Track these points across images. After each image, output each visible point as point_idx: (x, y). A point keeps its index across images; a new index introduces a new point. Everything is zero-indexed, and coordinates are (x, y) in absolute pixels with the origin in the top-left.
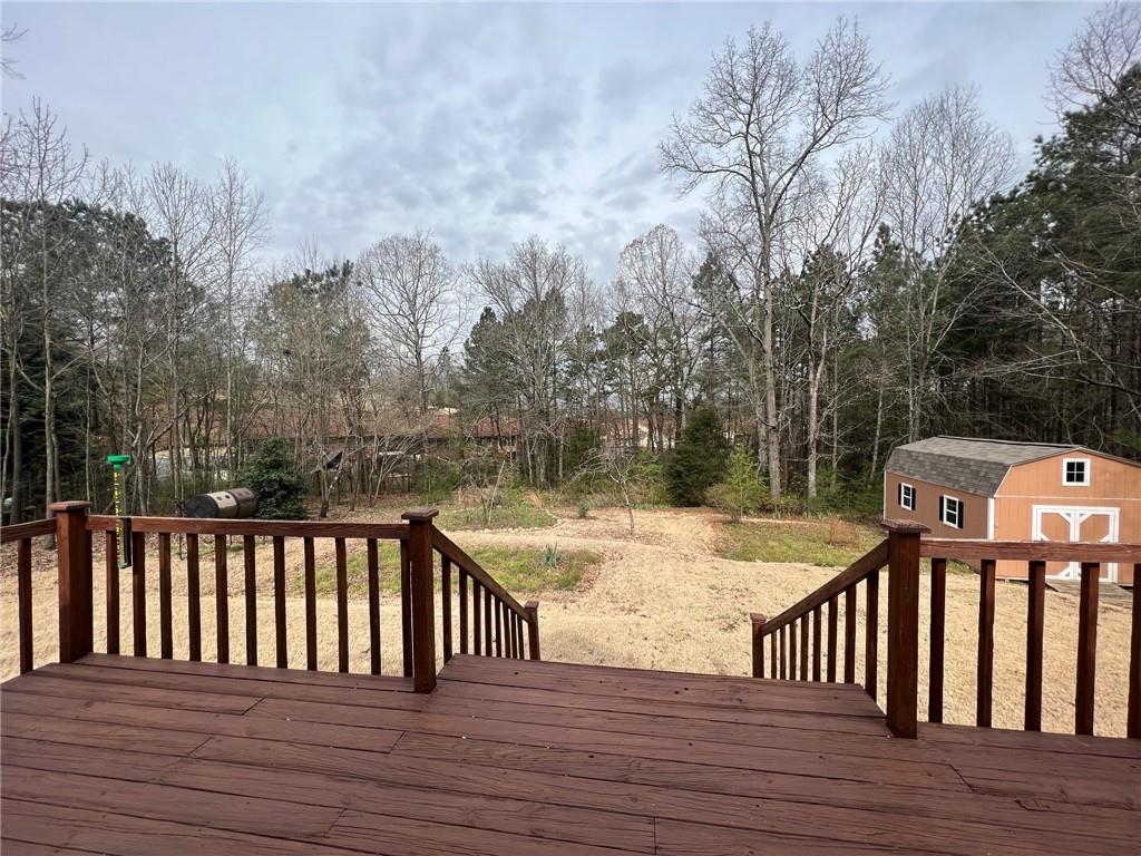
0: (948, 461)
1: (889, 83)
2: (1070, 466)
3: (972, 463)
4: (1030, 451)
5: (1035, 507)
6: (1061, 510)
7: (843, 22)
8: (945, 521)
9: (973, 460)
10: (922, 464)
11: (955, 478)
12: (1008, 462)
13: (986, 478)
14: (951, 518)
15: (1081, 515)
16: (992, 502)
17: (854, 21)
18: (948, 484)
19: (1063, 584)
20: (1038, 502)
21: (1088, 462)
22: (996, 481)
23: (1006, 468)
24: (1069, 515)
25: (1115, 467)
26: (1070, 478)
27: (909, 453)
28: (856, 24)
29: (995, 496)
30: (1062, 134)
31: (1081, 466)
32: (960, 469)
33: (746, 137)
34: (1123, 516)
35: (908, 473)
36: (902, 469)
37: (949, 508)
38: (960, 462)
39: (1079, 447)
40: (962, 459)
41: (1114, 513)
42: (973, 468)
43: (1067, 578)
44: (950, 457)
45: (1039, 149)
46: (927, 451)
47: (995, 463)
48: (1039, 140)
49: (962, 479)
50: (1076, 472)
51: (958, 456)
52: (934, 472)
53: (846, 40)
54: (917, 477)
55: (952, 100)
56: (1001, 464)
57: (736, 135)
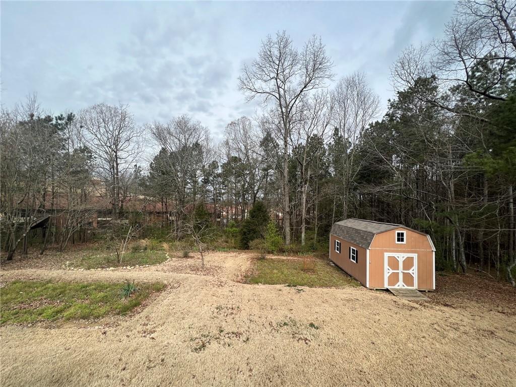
0: (353, 230)
1: (333, 65)
2: (398, 234)
3: (361, 232)
4: (384, 226)
5: (385, 254)
6: (395, 255)
7: (315, 37)
8: (351, 260)
9: (361, 230)
10: (343, 231)
11: (355, 238)
12: (374, 232)
13: (366, 240)
14: (353, 258)
15: (403, 257)
16: (368, 251)
17: (320, 38)
18: (352, 242)
19: (397, 290)
20: (387, 251)
21: (405, 232)
22: (369, 241)
23: (373, 235)
24: (398, 257)
25: (415, 235)
26: (398, 240)
27: (339, 225)
28: (320, 39)
29: (369, 248)
30: (397, 99)
31: (402, 234)
32: (357, 235)
33: (276, 79)
34: (419, 257)
35: (338, 235)
36: (336, 233)
37: (353, 253)
38: (357, 231)
39: (401, 226)
40: (357, 230)
41: (415, 256)
42: (362, 234)
43: (398, 288)
44: (354, 229)
45: (389, 104)
46: (345, 225)
47: (369, 232)
48: (389, 101)
49: (357, 239)
50: (400, 237)
51: (357, 228)
52: (347, 236)
53: (316, 44)
54: (341, 238)
55: (356, 78)
56: (372, 233)
57: (272, 78)
